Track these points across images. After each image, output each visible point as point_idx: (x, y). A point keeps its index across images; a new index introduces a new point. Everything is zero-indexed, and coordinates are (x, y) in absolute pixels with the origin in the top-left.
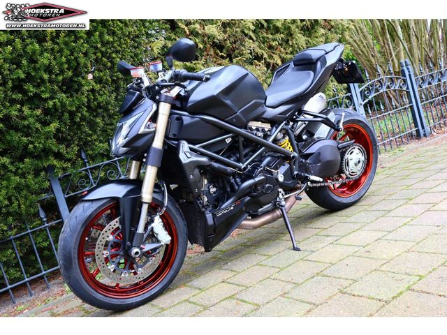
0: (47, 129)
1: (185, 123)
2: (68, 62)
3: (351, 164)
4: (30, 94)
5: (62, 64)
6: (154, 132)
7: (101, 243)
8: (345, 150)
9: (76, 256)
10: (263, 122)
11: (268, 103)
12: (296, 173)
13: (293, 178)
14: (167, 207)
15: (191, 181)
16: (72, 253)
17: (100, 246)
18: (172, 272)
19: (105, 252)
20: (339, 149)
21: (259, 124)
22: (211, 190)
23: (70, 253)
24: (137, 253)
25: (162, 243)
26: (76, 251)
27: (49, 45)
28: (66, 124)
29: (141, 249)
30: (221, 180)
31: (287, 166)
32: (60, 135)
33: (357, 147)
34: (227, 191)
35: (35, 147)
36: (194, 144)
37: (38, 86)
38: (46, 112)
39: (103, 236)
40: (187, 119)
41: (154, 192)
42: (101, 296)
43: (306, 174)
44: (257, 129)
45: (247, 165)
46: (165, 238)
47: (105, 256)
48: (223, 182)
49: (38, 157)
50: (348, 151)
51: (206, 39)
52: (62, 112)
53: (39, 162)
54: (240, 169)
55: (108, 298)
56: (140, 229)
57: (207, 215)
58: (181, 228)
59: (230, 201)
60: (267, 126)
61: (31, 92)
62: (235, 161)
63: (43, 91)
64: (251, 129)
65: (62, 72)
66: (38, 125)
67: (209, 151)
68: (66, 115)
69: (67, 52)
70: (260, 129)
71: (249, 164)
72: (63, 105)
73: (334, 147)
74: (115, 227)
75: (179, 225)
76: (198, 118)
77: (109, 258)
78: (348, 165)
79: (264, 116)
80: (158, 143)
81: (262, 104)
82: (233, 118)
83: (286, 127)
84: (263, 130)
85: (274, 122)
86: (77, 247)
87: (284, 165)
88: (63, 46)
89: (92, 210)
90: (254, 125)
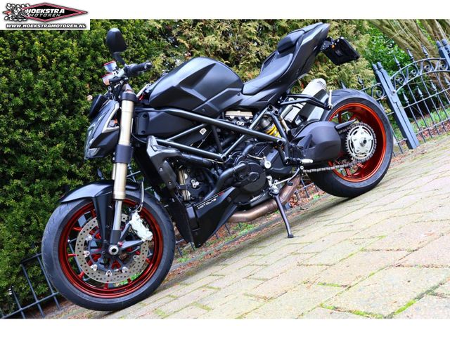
0: (53, 149)
1: (151, 119)
2: (64, 85)
3: (357, 145)
4: (31, 119)
5: (58, 88)
6: (119, 130)
7: (80, 244)
8: (345, 130)
9: (57, 257)
10: (242, 111)
11: (245, 91)
12: (286, 158)
13: (284, 164)
14: (144, 203)
15: (161, 174)
16: (52, 254)
17: (80, 246)
18: (160, 270)
19: (85, 252)
20: (338, 130)
21: (238, 113)
22: (193, 185)
23: (50, 255)
24: (114, 250)
25: (143, 240)
26: (57, 253)
27: (43, 72)
28: (73, 144)
29: (119, 246)
30: (201, 173)
31: (276, 153)
32: (70, 155)
33: (361, 127)
34: (210, 184)
35: (45, 168)
36: (165, 139)
37: (39, 110)
38: (52, 134)
39: (82, 236)
40: (153, 114)
41: (127, 189)
42: (87, 296)
43: (299, 159)
44: (237, 118)
45: (227, 155)
46: (145, 234)
47: (86, 256)
48: (204, 175)
49: (52, 178)
50: (350, 131)
51: (208, 50)
52: (67, 133)
53: (54, 183)
54: (219, 159)
55: (94, 298)
56: (116, 226)
57: (188, 209)
58: (165, 225)
59: (212, 192)
60: (248, 115)
61: (32, 116)
62: (214, 152)
63: (43, 115)
64: (228, 118)
65: (59, 95)
66: (44, 148)
67: (184, 144)
68: (71, 135)
69: (61, 77)
70: (240, 118)
71: (229, 154)
72: (66, 127)
73: (331, 128)
74: (93, 227)
75: (161, 222)
76: (163, 111)
77: (90, 257)
78: (353, 147)
79: (242, 104)
80: (124, 140)
81: (238, 92)
82: (202, 108)
83: (268, 113)
84: (243, 118)
85: (254, 109)
86: (57, 248)
87: (272, 152)
88: (57, 72)
89: (68, 211)
90: (232, 114)
